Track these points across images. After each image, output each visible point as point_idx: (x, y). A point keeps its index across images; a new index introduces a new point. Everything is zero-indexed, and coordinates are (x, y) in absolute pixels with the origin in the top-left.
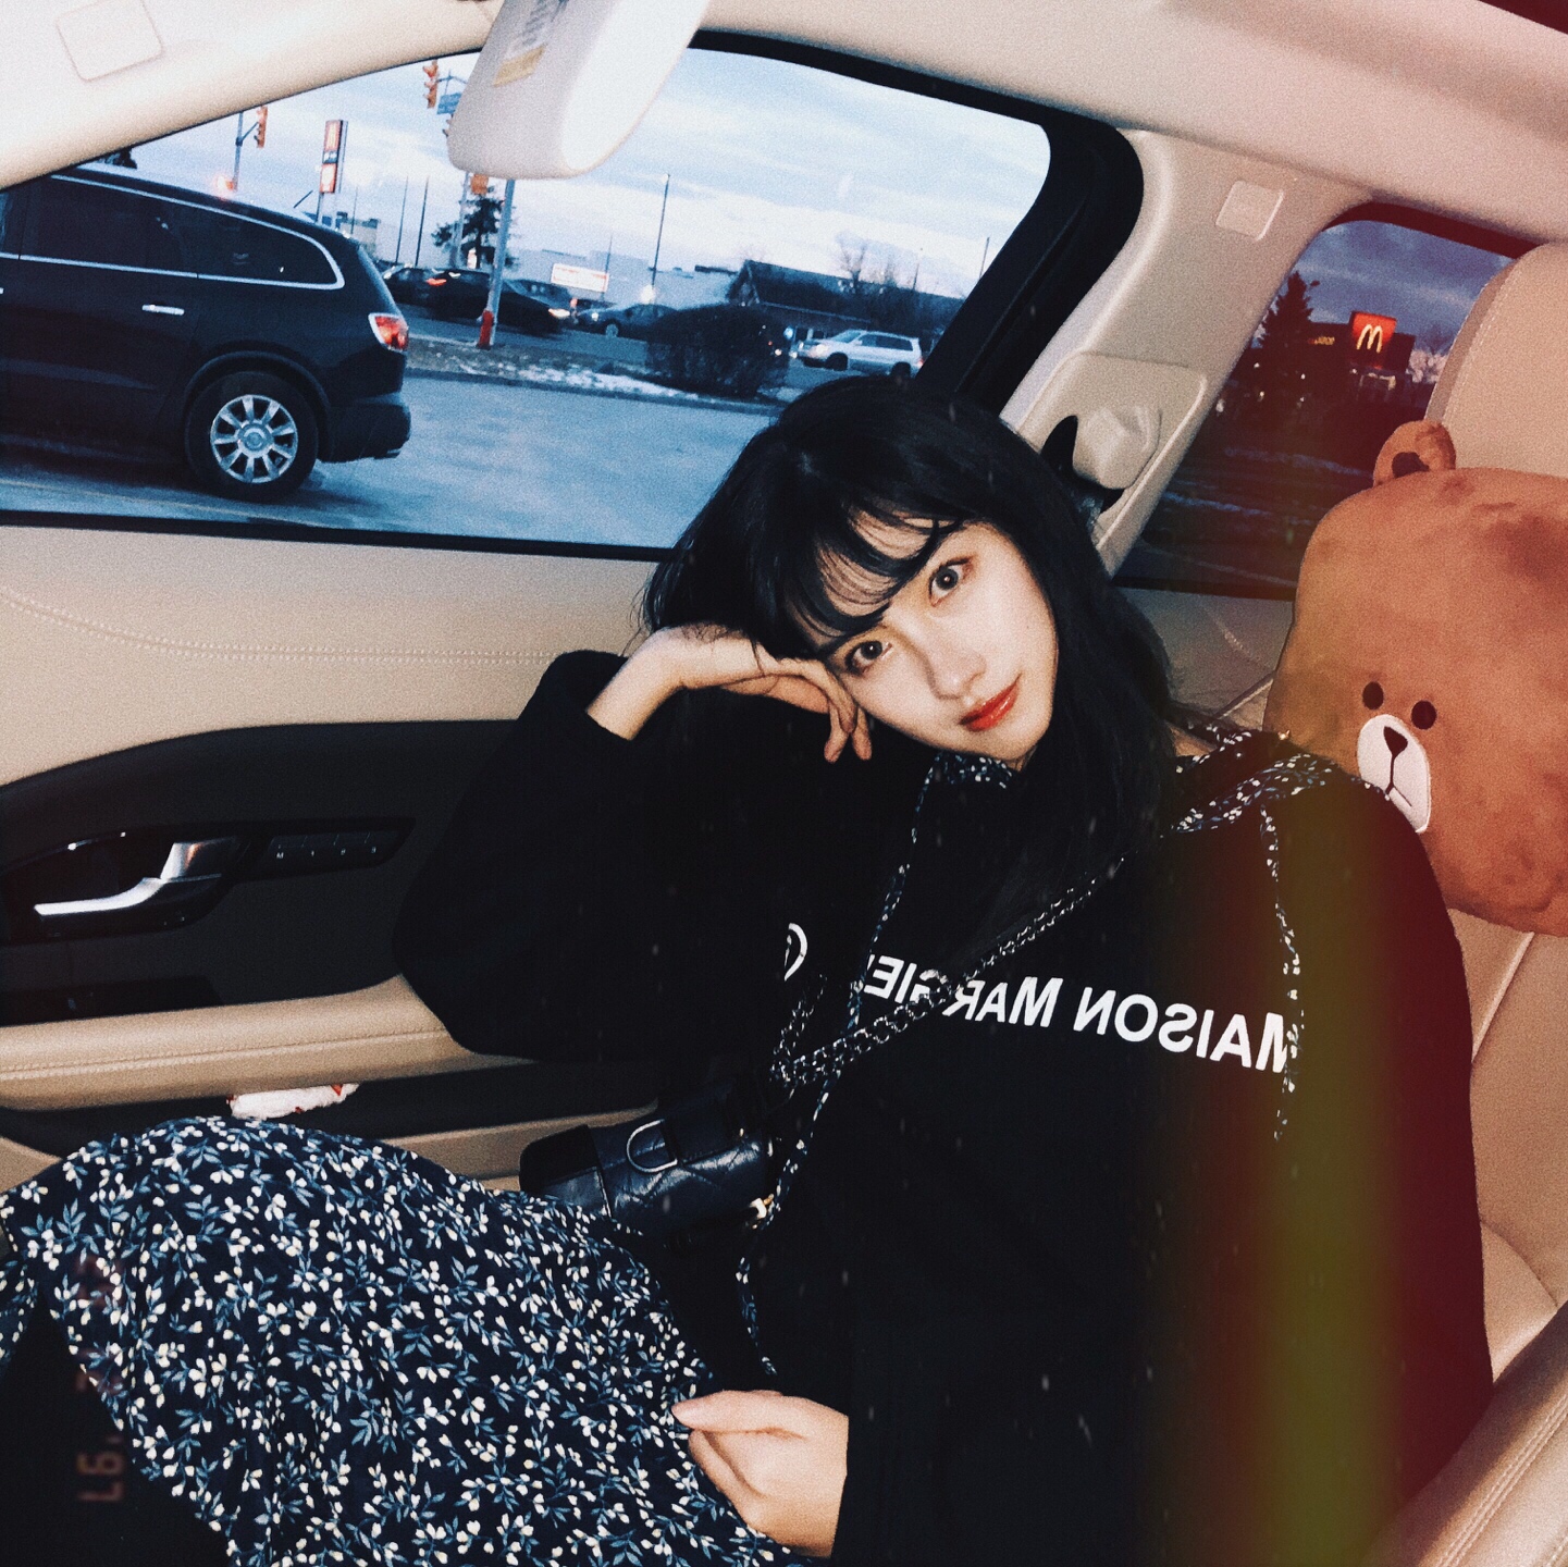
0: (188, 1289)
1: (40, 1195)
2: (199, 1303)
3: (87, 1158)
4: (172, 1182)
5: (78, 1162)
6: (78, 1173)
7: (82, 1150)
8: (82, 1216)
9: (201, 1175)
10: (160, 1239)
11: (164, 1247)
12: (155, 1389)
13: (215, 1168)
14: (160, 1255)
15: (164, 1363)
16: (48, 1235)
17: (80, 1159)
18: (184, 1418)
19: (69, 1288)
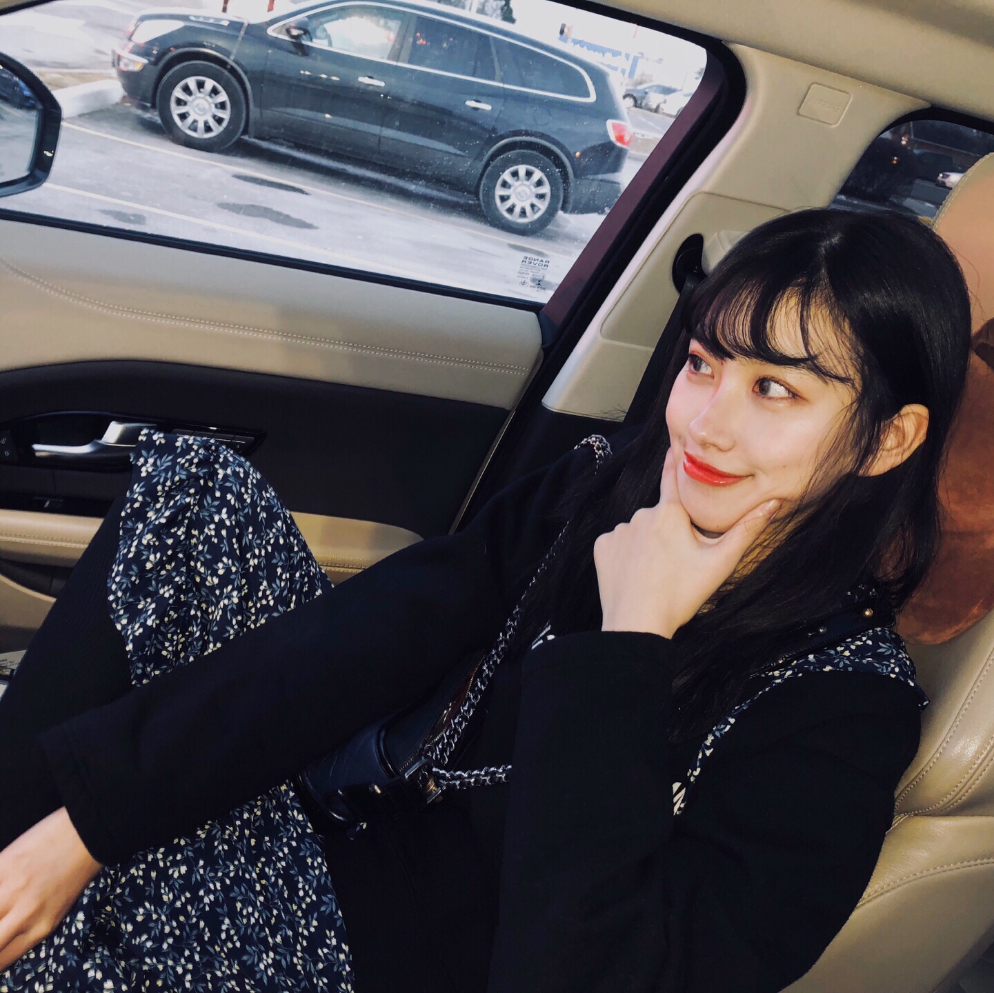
0: (179, 525)
1: (160, 442)
2: (179, 533)
3: (190, 442)
4: (213, 481)
5: (186, 441)
6: (182, 445)
7: (192, 438)
8: (169, 464)
9: (226, 490)
10: (189, 495)
11: (188, 500)
12: (133, 549)
13: (232, 493)
14: (183, 502)
15: (145, 542)
16: (151, 461)
17: (188, 440)
18: (132, 570)
19: (141, 488)
